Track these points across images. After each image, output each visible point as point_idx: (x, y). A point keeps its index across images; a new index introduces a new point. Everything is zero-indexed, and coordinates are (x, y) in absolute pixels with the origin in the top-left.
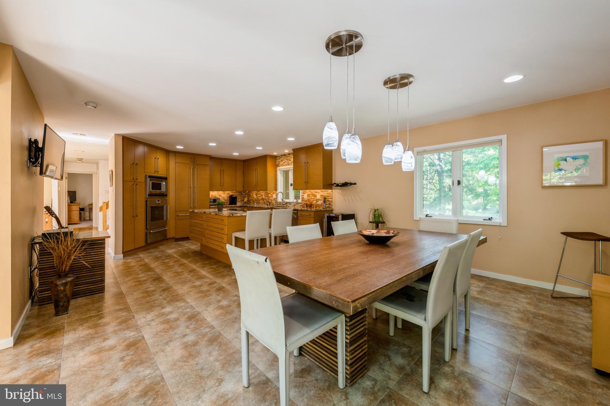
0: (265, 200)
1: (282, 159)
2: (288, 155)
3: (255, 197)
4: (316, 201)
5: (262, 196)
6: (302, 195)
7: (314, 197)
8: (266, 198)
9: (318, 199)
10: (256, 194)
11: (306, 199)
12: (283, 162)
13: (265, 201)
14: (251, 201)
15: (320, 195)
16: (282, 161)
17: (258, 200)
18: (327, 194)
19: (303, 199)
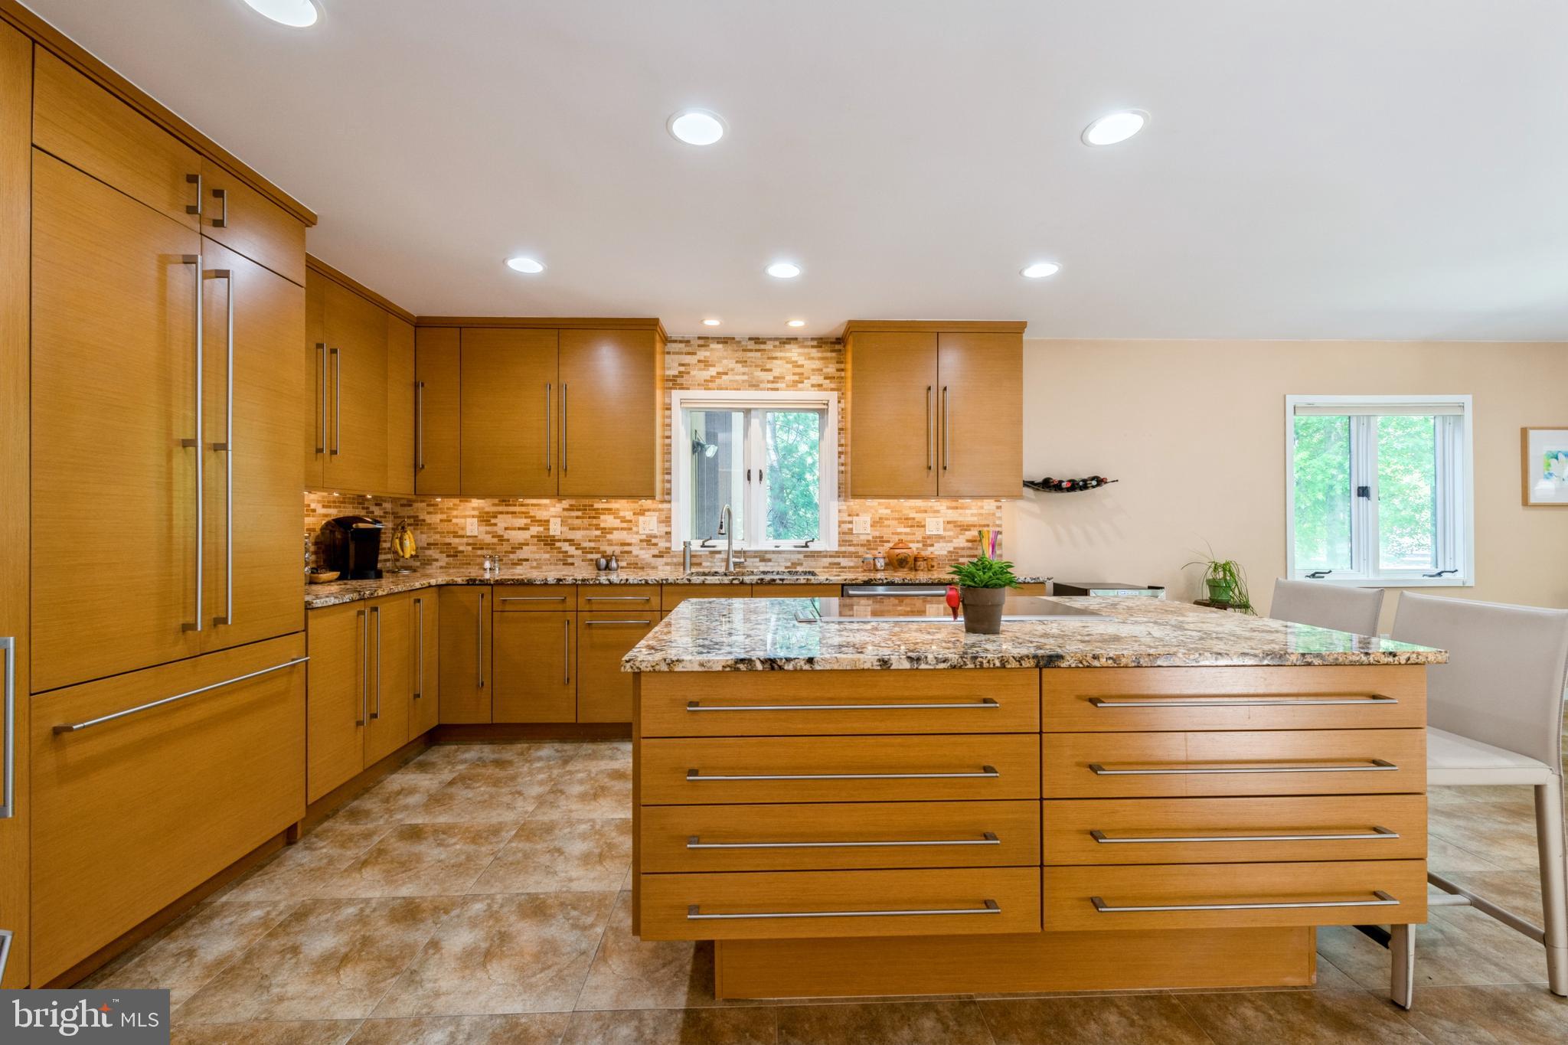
0: (566, 547)
1: (702, 354)
2: (751, 345)
3: (472, 527)
4: (920, 545)
5: (545, 523)
6: (841, 523)
7: (908, 530)
8: (577, 535)
9: (929, 537)
10: (486, 519)
11: (863, 538)
12: (713, 371)
13: (572, 550)
14: (433, 553)
15: (941, 520)
16: (706, 363)
17: (506, 547)
18: (976, 519)
19: (847, 537)
